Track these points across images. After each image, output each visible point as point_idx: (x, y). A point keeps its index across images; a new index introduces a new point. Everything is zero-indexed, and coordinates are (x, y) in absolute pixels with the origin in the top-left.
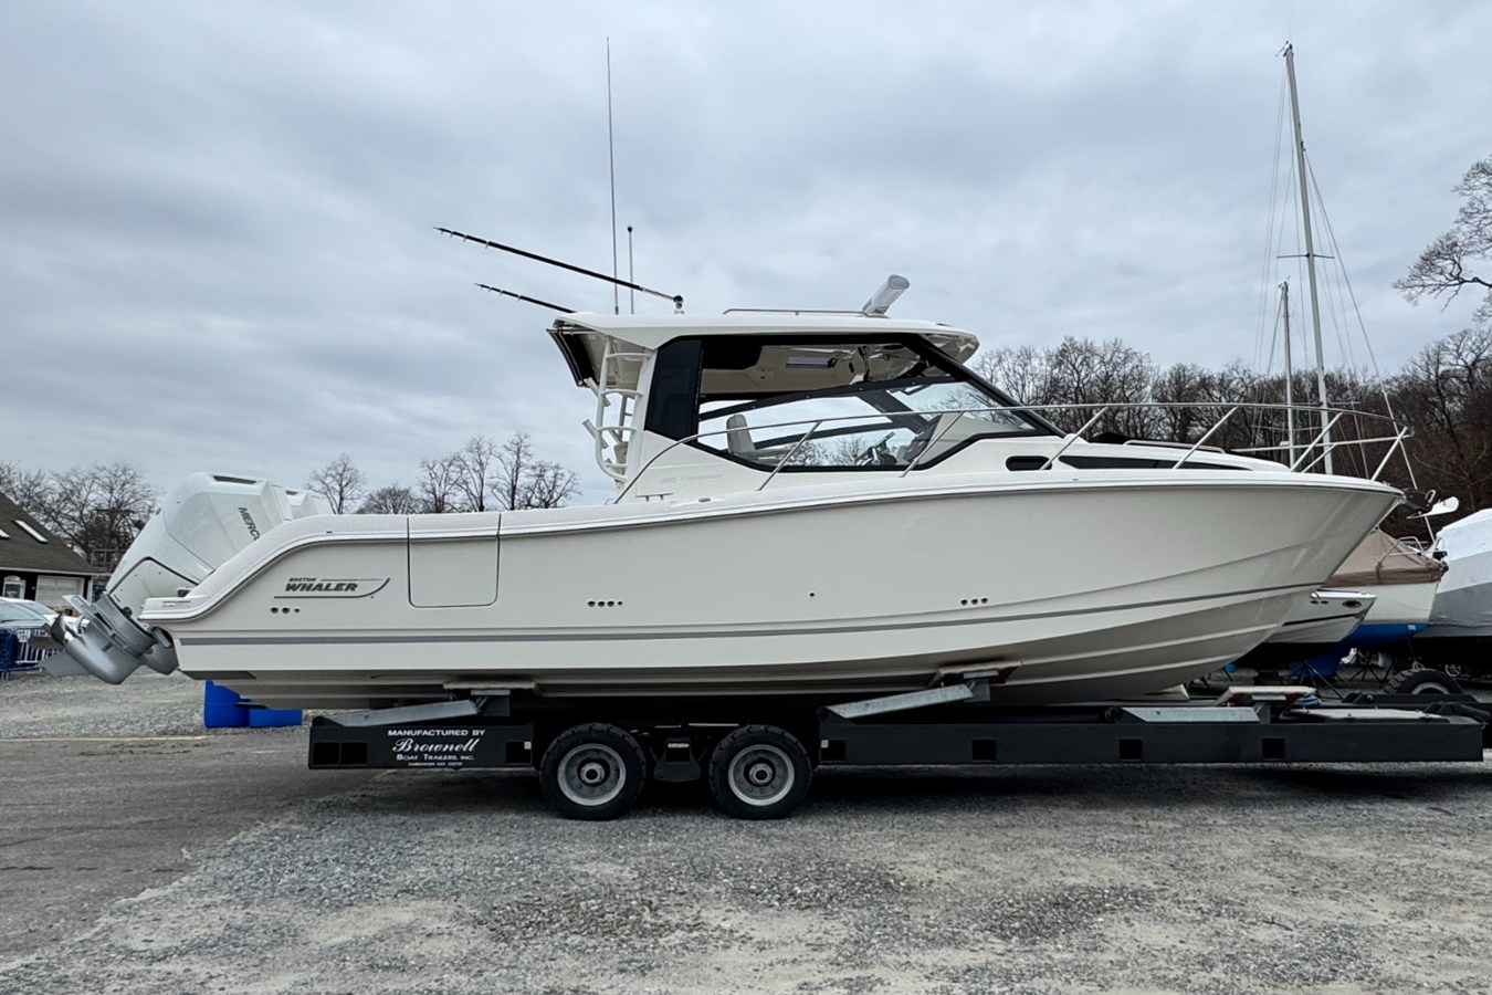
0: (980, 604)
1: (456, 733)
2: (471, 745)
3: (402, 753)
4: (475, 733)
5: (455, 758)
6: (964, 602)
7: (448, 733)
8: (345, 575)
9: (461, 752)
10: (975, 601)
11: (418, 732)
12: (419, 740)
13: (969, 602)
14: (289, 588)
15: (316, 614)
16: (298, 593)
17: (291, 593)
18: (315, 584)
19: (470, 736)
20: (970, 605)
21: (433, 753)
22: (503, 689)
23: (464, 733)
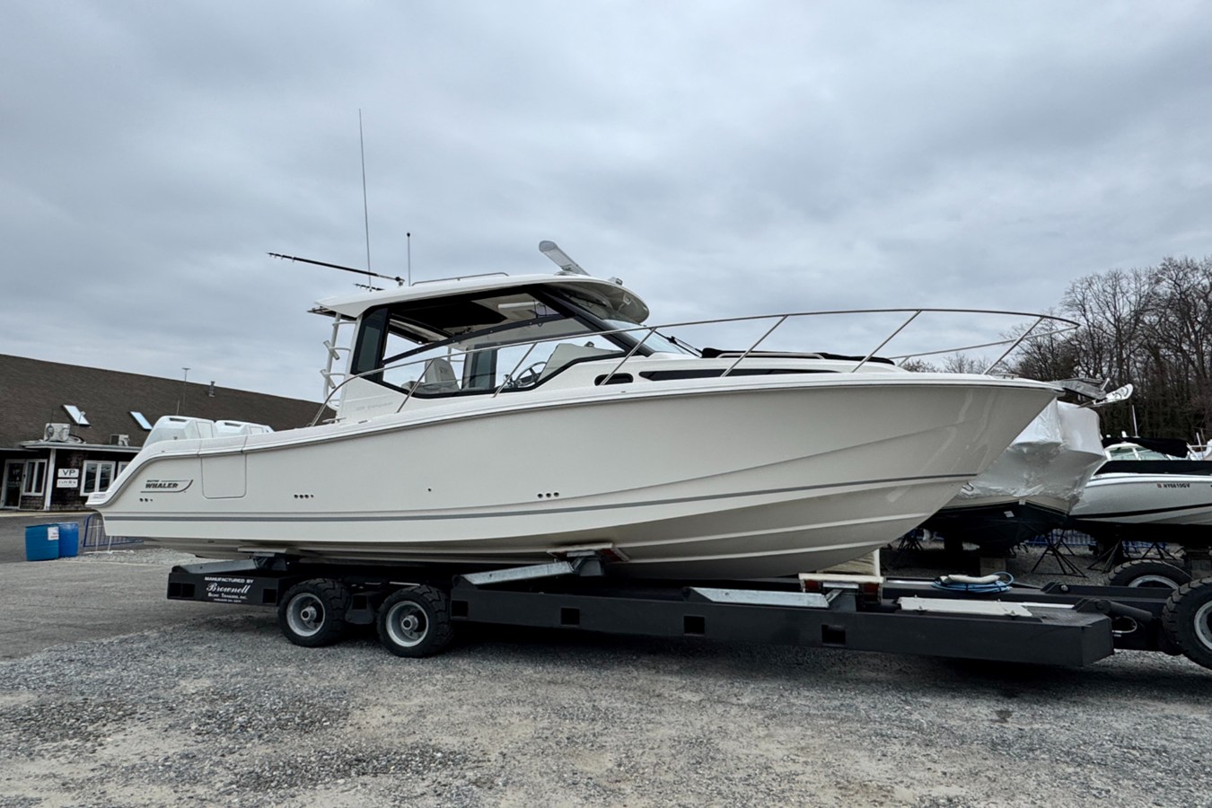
0: (553, 497)
1: (238, 580)
2: (245, 590)
3: (211, 592)
4: (248, 581)
5: (237, 597)
6: (540, 496)
7: (235, 580)
8: (173, 478)
9: (239, 594)
10: (548, 495)
11: (219, 579)
12: (220, 584)
13: (544, 495)
14: (148, 486)
15: (162, 502)
16: (151, 489)
17: (148, 489)
18: (159, 483)
19: (245, 584)
20: (545, 498)
21: (226, 593)
22: (271, 552)
23: (243, 581)
